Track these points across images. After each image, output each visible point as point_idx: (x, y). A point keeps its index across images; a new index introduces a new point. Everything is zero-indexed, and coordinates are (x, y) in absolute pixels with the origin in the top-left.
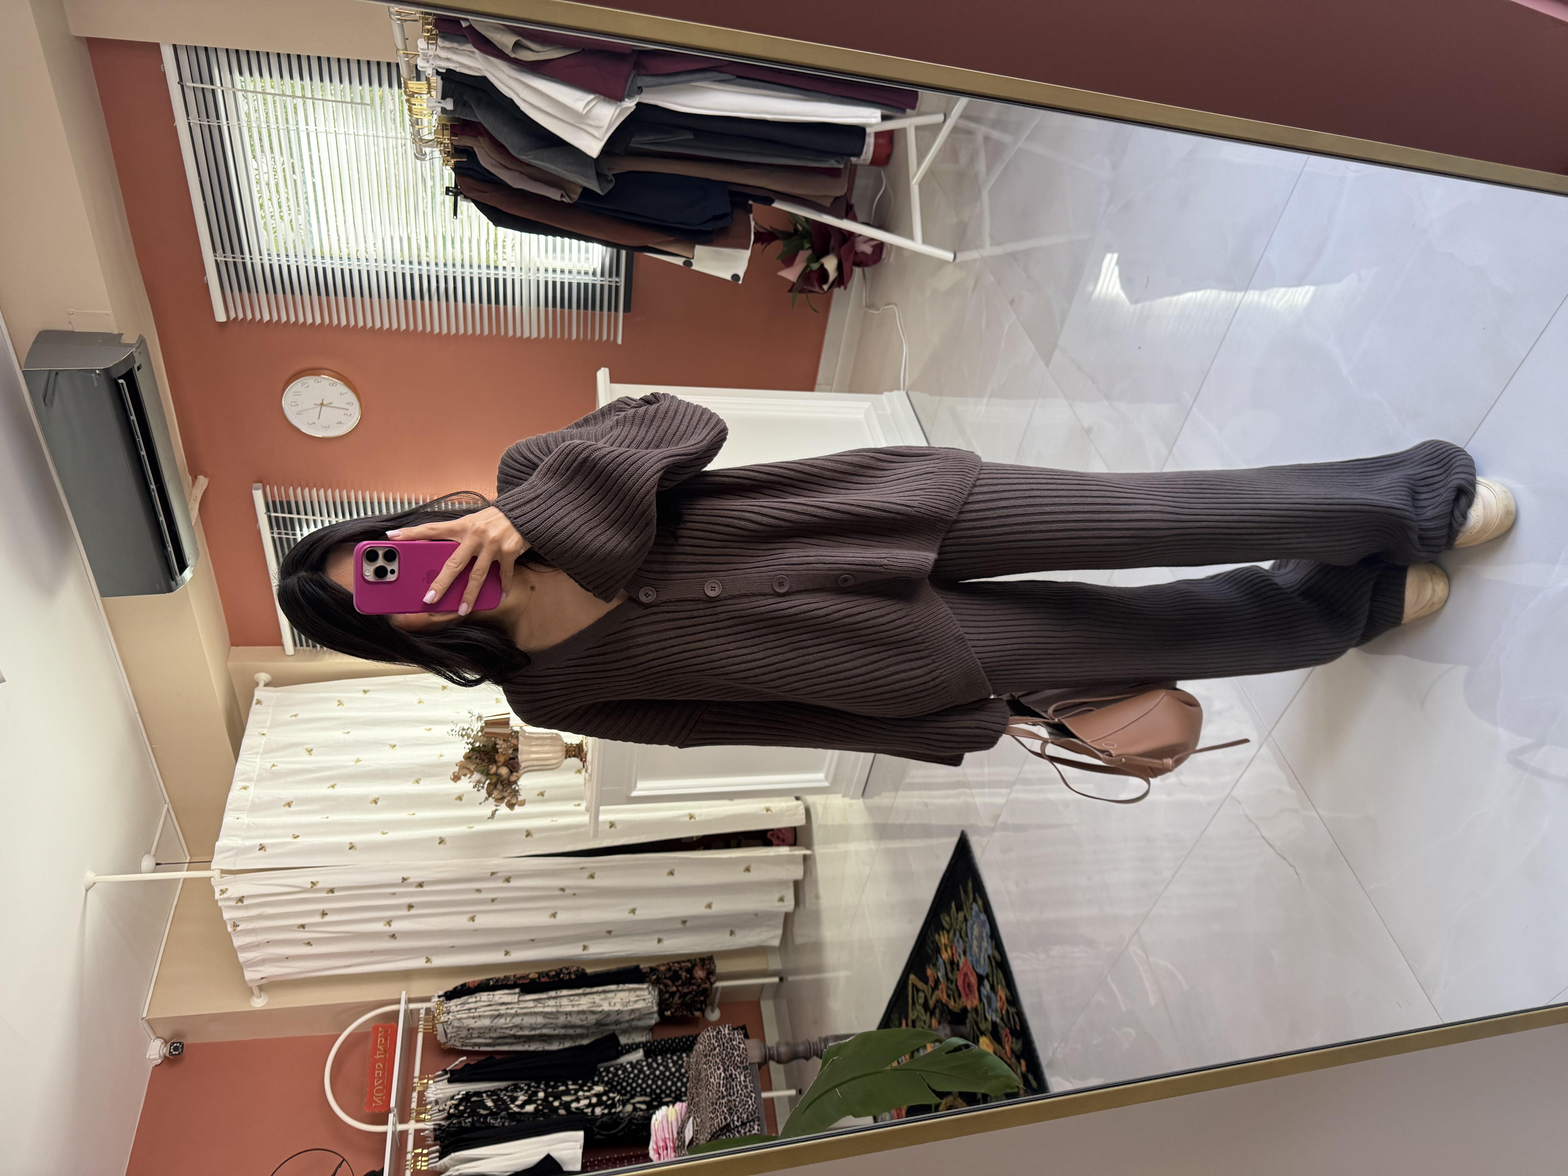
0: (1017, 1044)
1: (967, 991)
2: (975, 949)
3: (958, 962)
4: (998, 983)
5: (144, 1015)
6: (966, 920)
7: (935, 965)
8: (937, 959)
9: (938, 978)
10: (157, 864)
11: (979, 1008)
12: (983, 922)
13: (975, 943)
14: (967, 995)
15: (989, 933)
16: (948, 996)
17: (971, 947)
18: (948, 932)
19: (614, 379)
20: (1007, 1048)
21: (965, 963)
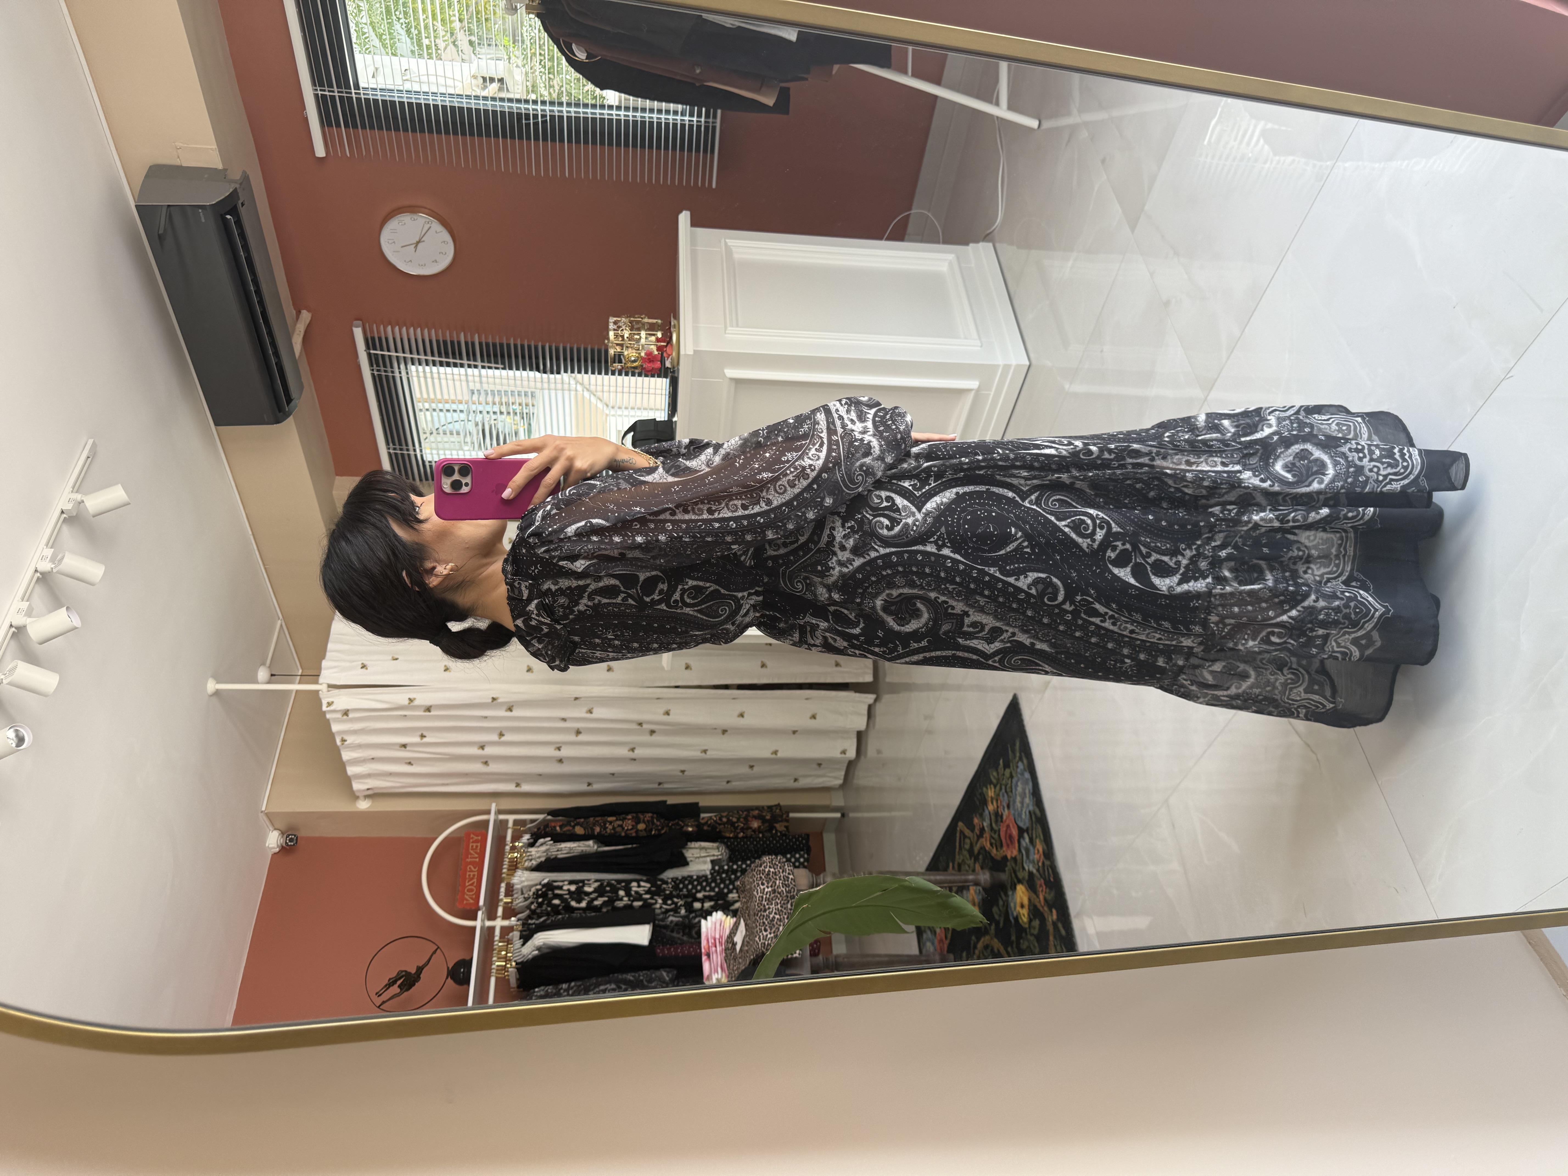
0: (1050, 894)
1: (1009, 842)
2: (1018, 805)
3: (1002, 815)
4: (1036, 837)
5: (264, 809)
6: (1011, 777)
7: (981, 815)
8: (984, 810)
9: (983, 827)
10: (272, 676)
11: (1019, 858)
12: (1027, 780)
13: (1018, 799)
14: (1008, 846)
15: (1031, 791)
16: (991, 844)
17: (1014, 802)
19: (694, 223)
20: (1041, 897)
21: (1008, 816)
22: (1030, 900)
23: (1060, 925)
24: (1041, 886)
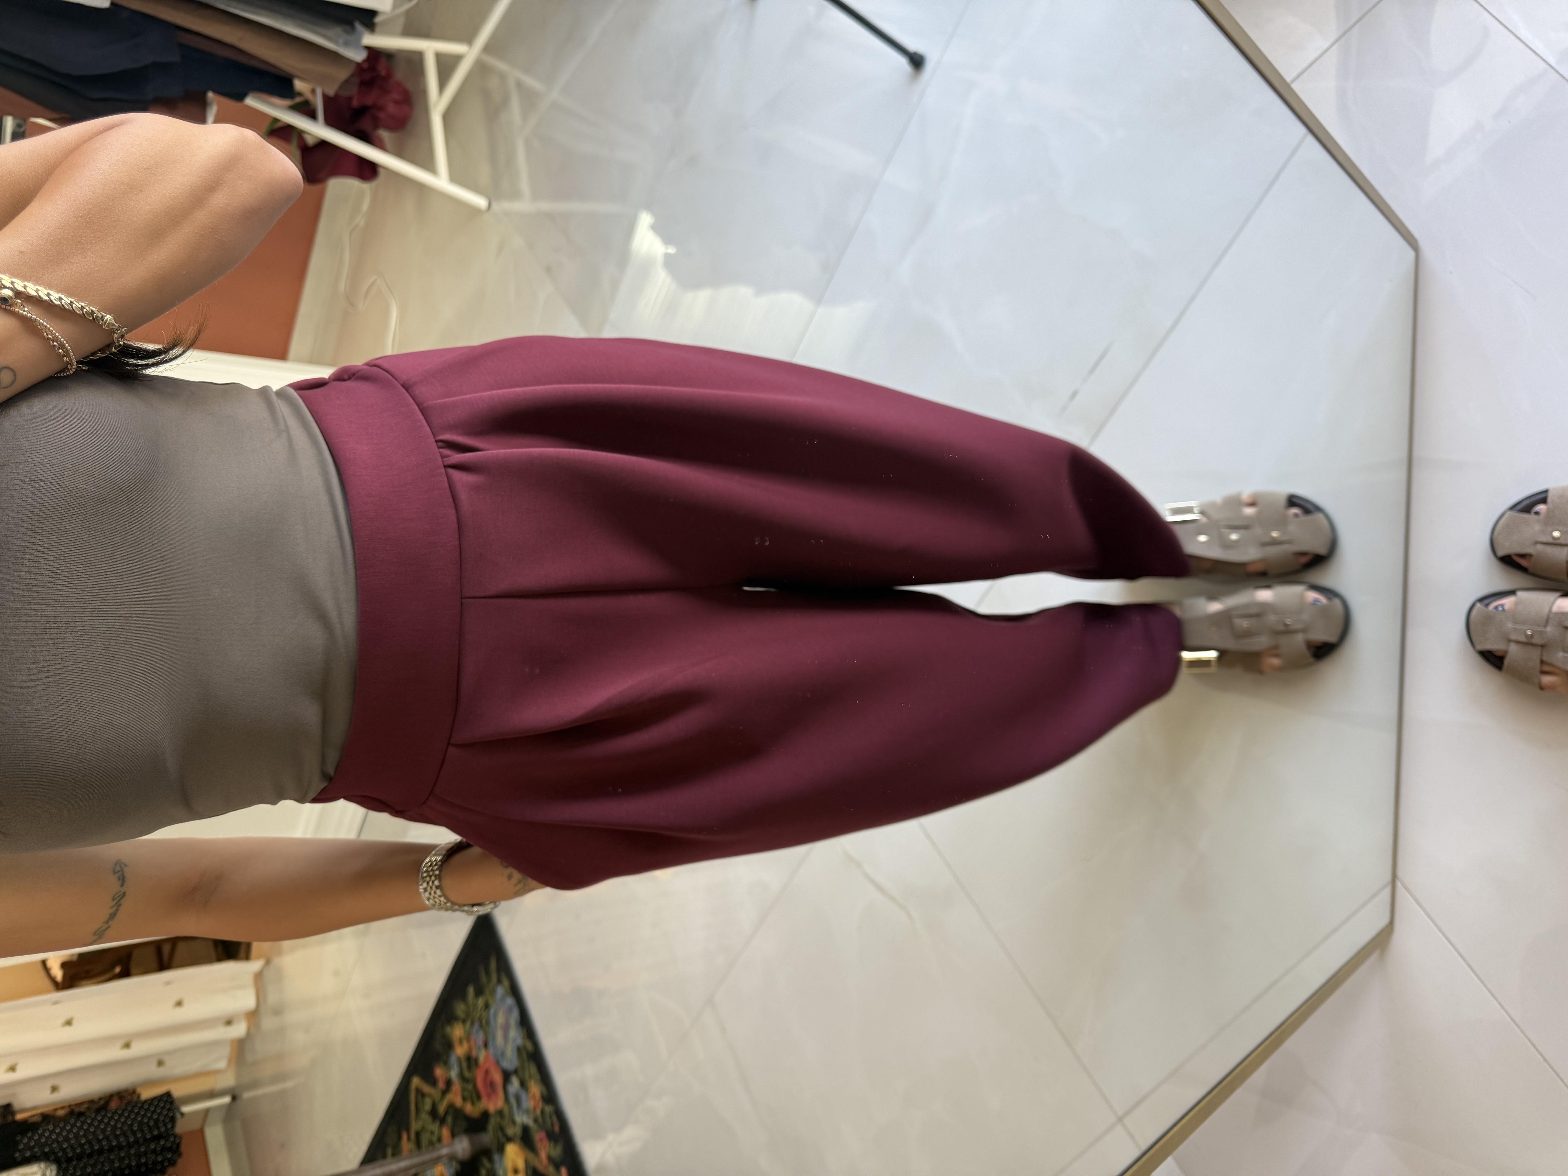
0: (555, 1148)
1: (489, 1090)
2: (500, 1041)
3: (477, 1057)
4: (529, 1078)
6: (487, 1006)
7: (446, 1063)
8: (449, 1056)
9: (450, 1078)
11: (505, 1110)
12: (510, 1007)
13: (500, 1033)
14: (489, 1096)
15: (518, 1022)
16: (464, 1099)
17: (494, 1038)
18: (464, 1022)
20: (543, 1155)
21: (487, 1058)
22: (527, 1162)
24: (541, 1140)
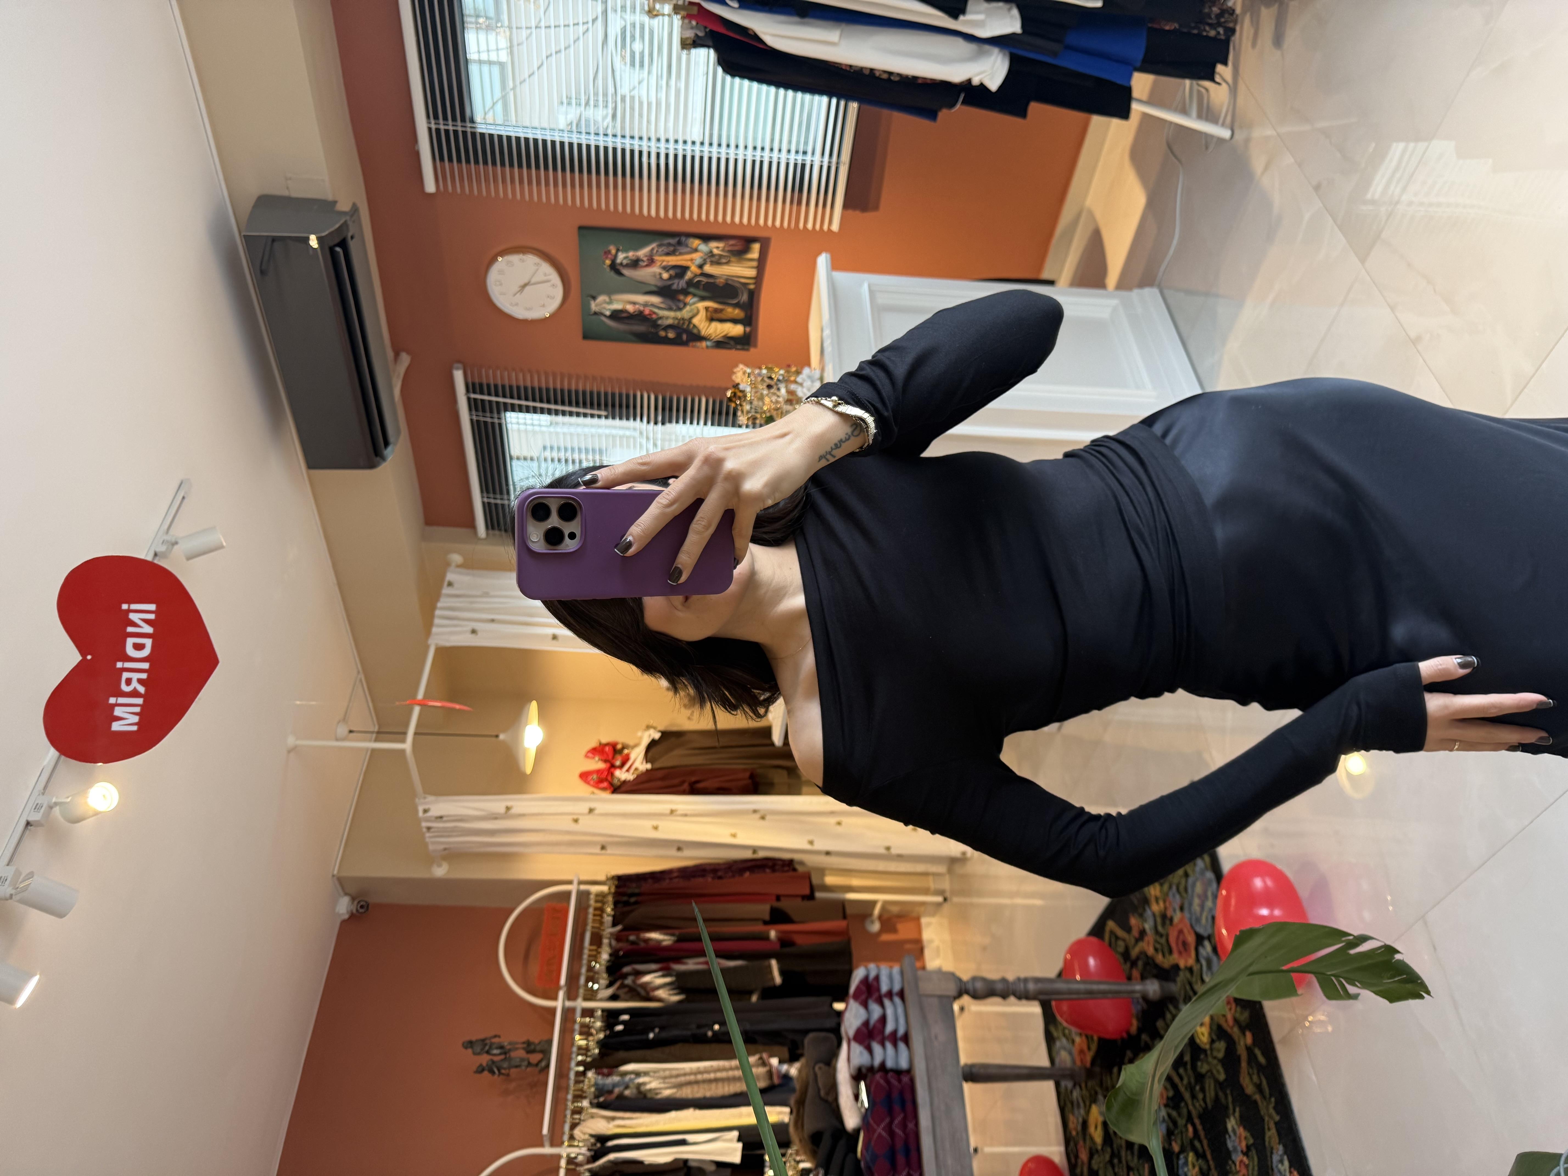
0: (1242, 1013)
1: (1181, 948)
2: (1196, 907)
3: (1172, 916)
5: (335, 872)
6: (1187, 875)
7: (1142, 915)
8: (1145, 909)
9: (1144, 929)
10: (351, 732)
11: (1196, 968)
12: (1210, 879)
13: (1196, 900)
14: (1180, 953)
16: (1156, 950)
17: (1190, 904)
19: (836, 266)
20: (1230, 1016)
21: (1181, 920)
23: (1258, 1052)
